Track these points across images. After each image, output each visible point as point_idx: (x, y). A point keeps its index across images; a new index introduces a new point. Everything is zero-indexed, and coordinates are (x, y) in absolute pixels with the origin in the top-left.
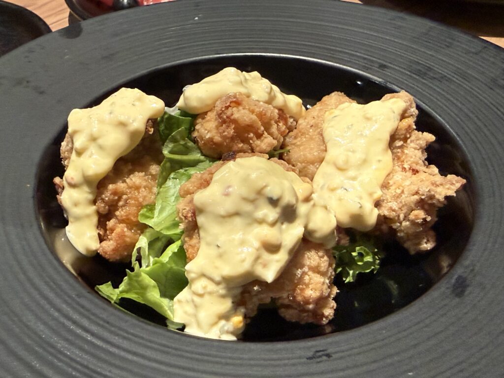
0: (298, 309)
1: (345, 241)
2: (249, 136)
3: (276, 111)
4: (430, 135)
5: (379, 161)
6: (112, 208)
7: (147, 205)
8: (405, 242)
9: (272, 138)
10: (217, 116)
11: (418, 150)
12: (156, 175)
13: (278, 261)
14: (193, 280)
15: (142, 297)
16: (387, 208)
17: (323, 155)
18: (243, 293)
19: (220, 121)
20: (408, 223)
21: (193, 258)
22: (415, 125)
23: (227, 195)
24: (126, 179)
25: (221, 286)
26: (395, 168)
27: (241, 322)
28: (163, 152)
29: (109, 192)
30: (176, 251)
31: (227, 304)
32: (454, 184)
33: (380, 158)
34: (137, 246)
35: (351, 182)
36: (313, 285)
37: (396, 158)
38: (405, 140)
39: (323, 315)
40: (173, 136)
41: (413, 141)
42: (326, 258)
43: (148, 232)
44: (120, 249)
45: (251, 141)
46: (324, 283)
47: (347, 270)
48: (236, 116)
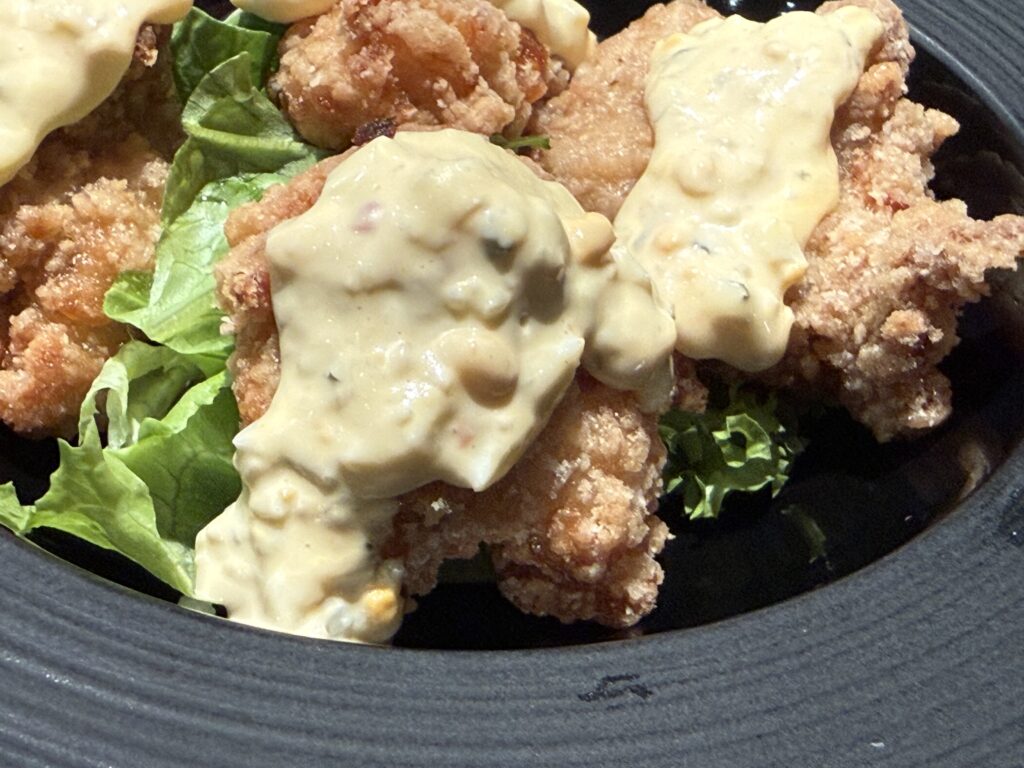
0: (558, 580)
1: (697, 400)
2: (436, 86)
3: (516, 27)
4: (946, 117)
5: (803, 175)
6: (26, 278)
7: (130, 273)
8: (863, 407)
9: (500, 99)
10: (345, 23)
11: (912, 153)
12: (160, 188)
13: (504, 429)
14: (255, 477)
15: (104, 524)
16: (819, 308)
17: (645, 156)
18: (399, 520)
19: (354, 36)
20: (876, 349)
21: (258, 415)
22: (907, 83)
23: (365, 228)
24: (70, 194)
25: (335, 498)
26: (844, 201)
27: (388, 606)
28: (184, 120)
29: (21, 228)
30: (210, 401)
31: (351, 551)
32: (1016, 236)
33: (806, 167)
34: (97, 385)
35: (722, 228)
36: (601, 508)
37: (851, 174)
38: (877, 123)
39: (625, 601)
40: (211, 75)
41: (900, 127)
42: (641, 434)
43: (132, 350)
44: (46, 396)
45: (440, 103)
46: (632, 506)
47: (697, 485)
48: (400, 24)
